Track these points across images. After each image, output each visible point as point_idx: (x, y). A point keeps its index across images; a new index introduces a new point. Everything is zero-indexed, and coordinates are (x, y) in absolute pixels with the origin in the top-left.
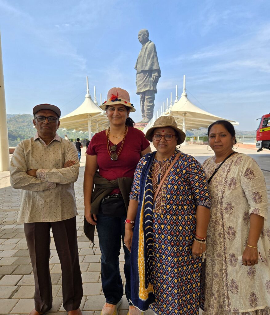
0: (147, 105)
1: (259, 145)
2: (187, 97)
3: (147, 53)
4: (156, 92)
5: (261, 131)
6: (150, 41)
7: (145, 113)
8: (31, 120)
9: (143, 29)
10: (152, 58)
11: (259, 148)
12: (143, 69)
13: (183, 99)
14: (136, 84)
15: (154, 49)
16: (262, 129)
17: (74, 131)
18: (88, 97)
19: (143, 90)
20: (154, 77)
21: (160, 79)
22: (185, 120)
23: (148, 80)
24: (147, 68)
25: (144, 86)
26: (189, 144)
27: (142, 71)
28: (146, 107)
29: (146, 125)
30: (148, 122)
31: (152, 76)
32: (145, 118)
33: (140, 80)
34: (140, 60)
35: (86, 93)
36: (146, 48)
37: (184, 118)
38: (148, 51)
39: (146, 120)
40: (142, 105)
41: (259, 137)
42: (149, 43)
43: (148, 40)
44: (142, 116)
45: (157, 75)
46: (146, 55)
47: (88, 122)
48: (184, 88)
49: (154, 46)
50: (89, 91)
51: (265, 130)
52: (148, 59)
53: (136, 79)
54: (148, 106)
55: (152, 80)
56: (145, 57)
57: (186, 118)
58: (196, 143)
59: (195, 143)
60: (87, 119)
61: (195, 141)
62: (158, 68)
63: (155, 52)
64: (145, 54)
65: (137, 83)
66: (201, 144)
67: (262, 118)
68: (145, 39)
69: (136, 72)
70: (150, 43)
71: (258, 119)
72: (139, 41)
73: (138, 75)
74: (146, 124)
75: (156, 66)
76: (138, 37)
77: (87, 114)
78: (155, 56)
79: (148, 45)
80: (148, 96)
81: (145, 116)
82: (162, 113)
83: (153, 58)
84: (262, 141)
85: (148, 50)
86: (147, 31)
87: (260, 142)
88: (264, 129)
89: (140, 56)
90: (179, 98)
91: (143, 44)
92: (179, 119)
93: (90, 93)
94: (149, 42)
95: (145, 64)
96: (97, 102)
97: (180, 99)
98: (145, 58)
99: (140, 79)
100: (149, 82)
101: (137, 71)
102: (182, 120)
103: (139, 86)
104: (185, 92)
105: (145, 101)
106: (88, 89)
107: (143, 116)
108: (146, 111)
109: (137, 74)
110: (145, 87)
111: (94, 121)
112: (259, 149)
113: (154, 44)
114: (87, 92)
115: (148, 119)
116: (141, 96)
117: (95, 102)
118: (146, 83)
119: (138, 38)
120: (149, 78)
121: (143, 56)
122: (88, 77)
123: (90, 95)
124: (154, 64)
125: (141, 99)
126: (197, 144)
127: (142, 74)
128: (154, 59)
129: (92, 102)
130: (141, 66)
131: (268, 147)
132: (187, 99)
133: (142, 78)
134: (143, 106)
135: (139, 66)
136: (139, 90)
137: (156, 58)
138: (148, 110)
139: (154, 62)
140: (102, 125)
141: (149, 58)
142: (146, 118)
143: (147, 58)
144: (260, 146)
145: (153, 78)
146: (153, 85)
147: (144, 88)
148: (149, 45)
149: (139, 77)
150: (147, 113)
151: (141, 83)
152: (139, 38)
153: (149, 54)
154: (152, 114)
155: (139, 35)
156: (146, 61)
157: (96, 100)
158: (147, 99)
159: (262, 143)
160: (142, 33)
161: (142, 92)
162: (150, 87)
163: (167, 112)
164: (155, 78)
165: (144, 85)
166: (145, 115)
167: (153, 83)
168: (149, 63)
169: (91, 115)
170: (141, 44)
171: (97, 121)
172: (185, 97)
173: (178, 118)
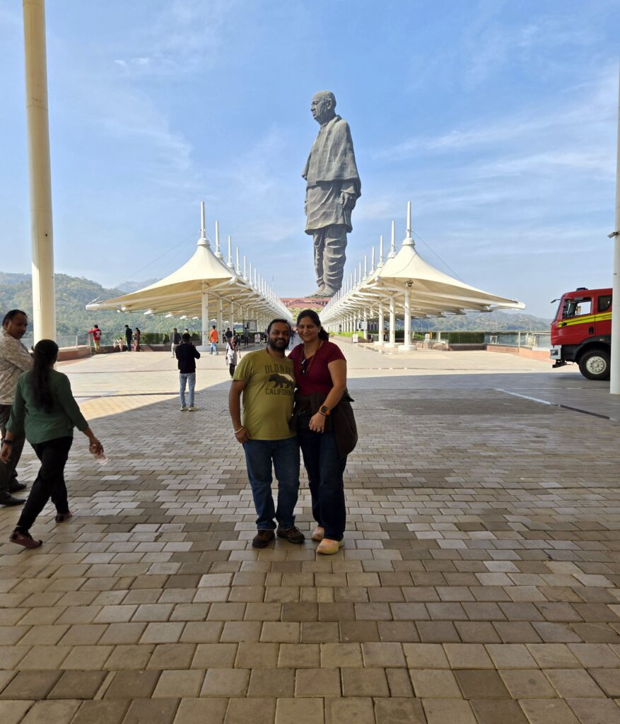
0: (328, 258)
1: (556, 353)
2: (414, 249)
3: (330, 144)
4: (349, 229)
5: (560, 326)
6: (338, 116)
7: (324, 276)
8: (66, 287)
9: (325, 91)
10: (342, 155)
11: (557, 360)
12: (321, 179)
13: (407, 252)
14: (304, 210)
15: (346, 134)
16: (562, 321)
17: (169, 315)
18: (202, 245)
19: (320, 225)
20: (346, 196)
21: (358, 201)
22: (410, 297)
23: (333, 202)
24: (330, 177)
25: (324, 216)
26: (418, 348)
27: (319, 183)
28: (327, 261)
29: (327, 303)
30: (331, 296)
31: (341, 195)
32: (324, 288)
33: (314, 203)
34: (316, 158)
35: (200, 237)
36: (330, 133)
37: (407, 293)
38: (332, 139)
39: (327, 290)
40: (317, 257)
41: (556, 338)
42: (336, 122)
43: (334, 115)
44: (318, 282)
45: (353, 192)
46: (329, 149)
47: (201, 298)
48: (408, 228)
49: (347, 129)
50: (204, 232)
51: (568, 325)
52: (333, 157)
53: (304, 200)
54: (332, 260)
55: (341, 203)
56: (326, 151)
57: (413, 291)
58: (434, 346)
59: (431, 346)
60: (200, 291)
61: (433, 341)
62: (356, 176)
63: (349, 140)
64: (325, 145)
65: (306, 208)
66: (445, 350)
67: (562, 299)
68: (326, 112)
69: (305, 184)
70: (338, 120)
71: (555, 301)
72: (313, 118)
73: (310, 191)
74: (325, 299)
75: (351, 171)
76: (311, 107)
77: (201, 280)
78: (347, 151)
79: (333, 126)
80: (331, 237)
81: (323, 283)
82: (361, 279)
83: (344, 153)
84: (562, 346)
85: (332, 137)
86: (332, 95)
87: (559, 348)
88: (566, 321)
89: (316, 151)
90: (397, 250)
91: (321, 123)
92: (396, 295)
93: (206, 236)
94: (336, 118)
95: (325, 167)
96: (221, 255)
97: (399, 250)
98: (327, 155)
99: (314, 201)
100: (335, 207)
101: (308, 183)
102: (403, 296)
103: (313, 214)
104: (410, 237)
105: (325, 249)
106: (204, 228)
107: (321, 283)
108: (326, 271)
109: (308, 189)
110: (326, 218)
111: (213, 295)
112: (557, 363)
113: (347, 124)
114: (200, 233)
115: (330, 289)
116: (316, 237)
117: (217, 254)
118: (328, 208)
119: (312, 110)
120: (335, 198)
121: (321, 150)
122: (203, 203)
123: (207, 241)
124: (347, 168)
125: (316, 244)
126: (436, 348)
127: (319, 188)
128: (346, 155)
129: (212, 256)
130: (317, 171)
131: (574, 358)
132: (414, 253)
133: (320, 196)
134: (320, 261)
135: (312, 171)
136: (310, 224)
137: (349, 155)
138: (331, 269)
139: (345, 164)
140: (230, 303)
141: (336, 155)
142: (327, 287)
143: (331, 155)
144: (559, 357)
145: (344, 198)
146: (343, 214)
147: (324, 220)
148: (335, 126)
149: (313, 195)
150: (330, 276)
151: (316, 208)
152: (315, 109)
153: (336, 145)
154: (341, 279)
155: (314, 103)
156: (327, 160)
157: (219, 251)
158: (329, 244)
159: (562, 349)
160: (321, 99)
161: (319, 229)
162: (337, 219)
163: (371, 279)
164: (349, 199)
165: (324, 214)
166: (325, 281)
167: (344, 210)
168: (335, 165)
169: (209, 283)
170: (317, 123)
171: (221, 296)
172: (409, 248)
173: (396, 292)
